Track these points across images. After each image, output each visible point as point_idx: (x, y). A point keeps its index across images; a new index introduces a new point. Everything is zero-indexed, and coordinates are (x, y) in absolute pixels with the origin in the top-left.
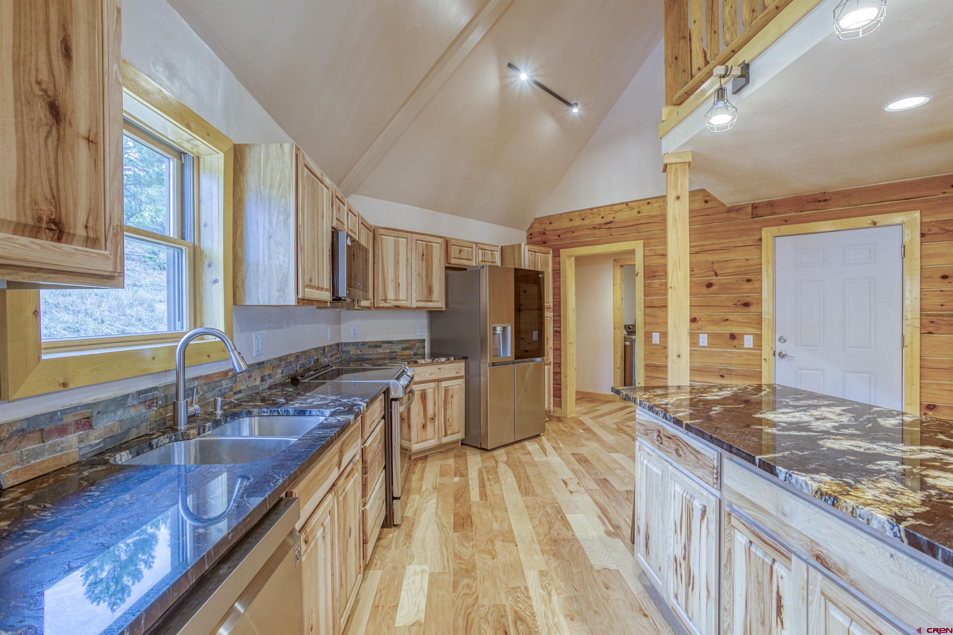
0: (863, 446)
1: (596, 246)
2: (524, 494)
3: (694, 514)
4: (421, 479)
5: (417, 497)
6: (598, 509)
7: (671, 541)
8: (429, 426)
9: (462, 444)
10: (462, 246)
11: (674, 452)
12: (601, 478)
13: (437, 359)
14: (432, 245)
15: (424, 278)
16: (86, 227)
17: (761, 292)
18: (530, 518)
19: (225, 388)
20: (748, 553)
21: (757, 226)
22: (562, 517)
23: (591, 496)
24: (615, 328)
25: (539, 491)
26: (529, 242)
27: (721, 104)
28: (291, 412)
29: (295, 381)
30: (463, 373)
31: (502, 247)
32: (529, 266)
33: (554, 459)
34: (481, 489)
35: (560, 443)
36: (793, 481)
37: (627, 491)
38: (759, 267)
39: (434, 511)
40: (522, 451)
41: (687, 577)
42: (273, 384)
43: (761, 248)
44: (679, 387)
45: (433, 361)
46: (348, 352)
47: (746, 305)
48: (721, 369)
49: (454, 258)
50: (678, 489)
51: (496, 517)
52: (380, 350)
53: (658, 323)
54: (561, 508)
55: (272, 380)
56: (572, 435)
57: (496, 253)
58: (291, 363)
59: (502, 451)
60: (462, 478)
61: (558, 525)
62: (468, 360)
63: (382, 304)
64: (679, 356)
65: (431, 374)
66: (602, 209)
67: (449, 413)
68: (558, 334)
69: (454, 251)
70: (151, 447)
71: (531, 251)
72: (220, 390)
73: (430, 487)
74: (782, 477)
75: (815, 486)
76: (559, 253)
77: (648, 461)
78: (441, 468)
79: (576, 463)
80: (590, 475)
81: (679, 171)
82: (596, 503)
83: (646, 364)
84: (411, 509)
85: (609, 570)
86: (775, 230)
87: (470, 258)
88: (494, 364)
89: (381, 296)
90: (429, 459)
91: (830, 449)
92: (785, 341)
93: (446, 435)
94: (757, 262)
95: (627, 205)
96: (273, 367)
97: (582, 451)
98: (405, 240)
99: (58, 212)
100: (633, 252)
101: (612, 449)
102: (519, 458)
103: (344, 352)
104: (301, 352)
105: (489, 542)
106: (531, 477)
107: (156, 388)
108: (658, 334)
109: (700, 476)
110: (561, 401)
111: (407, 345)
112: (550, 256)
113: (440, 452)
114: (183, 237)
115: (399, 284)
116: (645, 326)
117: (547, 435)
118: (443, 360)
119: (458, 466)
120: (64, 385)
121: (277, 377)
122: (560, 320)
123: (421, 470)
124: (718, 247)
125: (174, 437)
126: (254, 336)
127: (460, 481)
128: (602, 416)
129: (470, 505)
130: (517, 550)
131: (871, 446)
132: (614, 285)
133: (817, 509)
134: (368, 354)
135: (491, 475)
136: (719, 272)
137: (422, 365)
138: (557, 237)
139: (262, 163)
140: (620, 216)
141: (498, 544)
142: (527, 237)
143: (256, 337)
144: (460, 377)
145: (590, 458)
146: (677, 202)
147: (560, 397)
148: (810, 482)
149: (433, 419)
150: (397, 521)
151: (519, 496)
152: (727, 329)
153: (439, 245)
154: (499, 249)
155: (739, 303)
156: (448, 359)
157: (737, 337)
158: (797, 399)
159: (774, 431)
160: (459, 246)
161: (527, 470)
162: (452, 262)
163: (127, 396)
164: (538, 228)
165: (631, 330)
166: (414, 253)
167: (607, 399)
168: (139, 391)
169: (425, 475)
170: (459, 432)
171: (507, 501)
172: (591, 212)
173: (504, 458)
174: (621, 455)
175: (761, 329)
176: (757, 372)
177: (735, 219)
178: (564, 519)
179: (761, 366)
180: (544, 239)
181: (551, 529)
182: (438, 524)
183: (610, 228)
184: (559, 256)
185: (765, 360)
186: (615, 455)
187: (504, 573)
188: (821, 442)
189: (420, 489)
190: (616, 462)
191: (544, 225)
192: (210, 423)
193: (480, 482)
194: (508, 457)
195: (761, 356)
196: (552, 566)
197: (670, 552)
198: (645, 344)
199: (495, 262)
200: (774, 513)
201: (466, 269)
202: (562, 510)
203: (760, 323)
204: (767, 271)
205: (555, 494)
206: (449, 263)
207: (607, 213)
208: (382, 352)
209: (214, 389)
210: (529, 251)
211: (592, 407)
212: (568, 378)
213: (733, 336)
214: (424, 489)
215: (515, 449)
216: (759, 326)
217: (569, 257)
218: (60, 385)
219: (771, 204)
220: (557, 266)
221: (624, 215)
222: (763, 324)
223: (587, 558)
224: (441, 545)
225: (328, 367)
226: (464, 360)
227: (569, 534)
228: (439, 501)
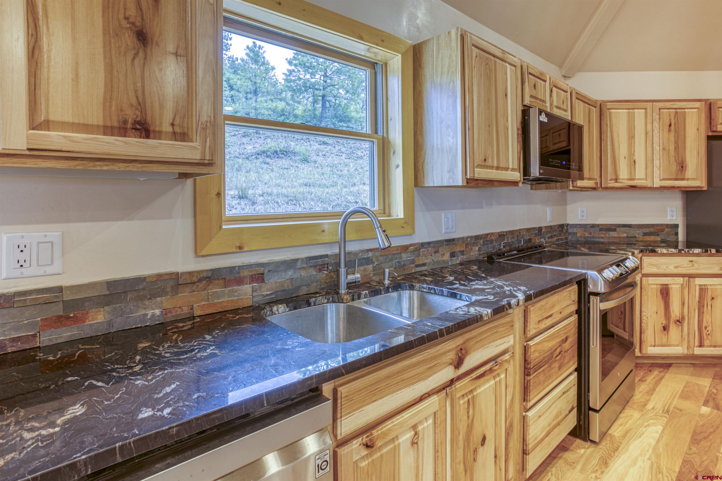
4: (651, 392)
5: (636, 415)
8: (674, 330)
14: (685, 112)
15: (672, 152)
16: (173, 125)
19: (404, 261)
28: (445, 293)
29: (490, 259)
39: (654, 443)
42: (465, 260)
46: (575, 234)
52: (613, 234)
55: (465, 257)
58: (491, 242)
60: (714, 410)
63: (612, 184)
65: (676, 267)
67: (706, 318)
70: (309, 305)
72: (398, 262)
73: (659, 406)
78: (685, 387)
84: (621, 428)
89: (610, 175)
90: (671, 369)
93: (701, 346)
96: (467, 245)
98: (644, 111)
99: (144, 115)
103: (570, 234)
104: (506, 232)
107: (327, 256)
111: (652, 230)
114: (376, 133)
115: (635, 162)
118: (700, 251)
119: (714, 390)
120: (240, 248)
121: (472, 253)
123: (654, 381)
125: (331, 299)
126: (443, 215)
127: (709, 413)
134: (599, 238)
137: (663, 255)
139: (435, 54)
143: (445, 216)
149: (679, 321)
150: (595, 435)
153: (696, 110)
162: (719, 130)
163: (297, 260)
166: (656, 124)
168: (310, 257)
169: (657, 389)
182: (652, 464)
189: (645, 405)
192: (367, 292)
206: (713, 131)
208: (616, 235)
209: (391, 260)
214: (650, 406)
218: (236, 248)
225: (541, 248)
228: (665, 431)
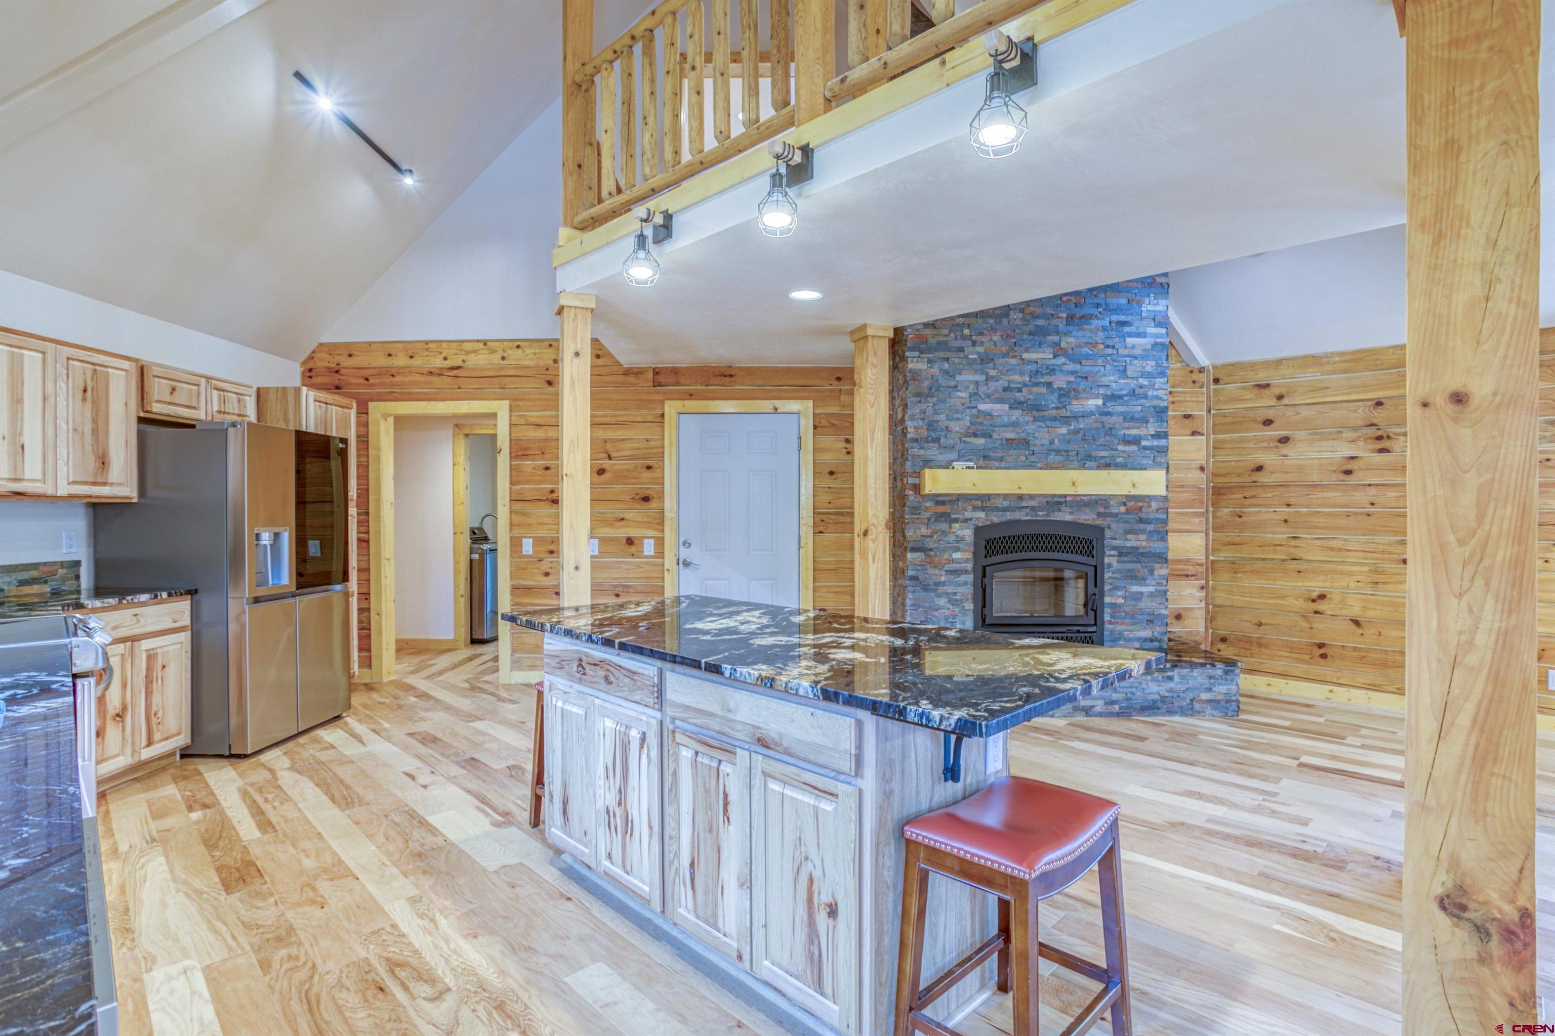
0: (783, 639)
1: (432, 402)
2: (344, 806)
3: (632, 747)
4: (108, 833)
6: (473, 800)
7: (600, 792)
8: (112, 732)
9: (183, 756)
10: (174, 382)
11: (603, 681)
12: (465, 758)
13: (129, 598)
14: (108, 373)
15: (88, 437)
17: (663, 484)
18: (367, 836)
20: (695, 764)
21: (659, 397)
22: (420, 822)
23: (458, 785)
24: (455, 534)
25: (369, 796)
26: (307, 383)
27: (642, 254)
30: (187, 622)
31: (259, 389)
32: (316, 427)
33: (379, 746)
34: (258, 818)
35: (382, 722)
36: (738, 675)
37: (508, 767)
38: (660, 450)
39: (168, 876)
40: (317, 746)
41: (624, 824)
43: (663, 427)
44: (577, 609)
45: (120, 602)
47: (646, 499)
48: (615, 586)
49: (158, 401)
50: (609, 724)
51: (303, 851)
53: (530, 525)
54: (414, 811)
56: (400, 707)
57: (248, 398)
59: (276, 752)
60: (208, 811)
61: (417, 834)
62: (196, 597)
64: (577, 568)
65: (116, 628)
66: (444, 345)
67: (156, 699)
68: (364, 544)
69: (158, 389)
71: (319, 402)
73: (136, 840)
74: (727, 674)
75: (757, 673)
76: (367, 409)
77: (564, 702)
78: (149, 807)
79: (420, 745)
80: (447, 757)
81: (579, 318)
82: (469, 792)
83: (513, 586)
85: (510, 866)
86: (679, 405)
87: (194, 404)
88: (257, 600)
90: (110, 797)
91: (760, 646)
92: (690, 545)
93: (150, 743)
94: (659, 443)
95: (485, 344)
97: (422, 727)
98: (39, 355)
100: (494, 415)
101: (471, 717)
102: (314, 757)
105: (306, 889)
106: (349, 780)
108: (531, 540)
109: (638, 700)
110: (370, 657)
111: (34, 574)
112: (353, 412)
113: (135, 779)
115: (23, 447)
116: (511, 529)
117: (355, 714)
118: (144, 597)
119: (188, 793)
122: (368, 521)
124: (613, 420)
127: (205, 816)
128: (441, 673)
129: (245, 847)
130: (361, 883)
131: (789, 639)
132: (454, 464)
133: (758, 696)
135: (269, 793)
136: (613, 455)
138: (363, 381)
140: (473, 361)
141: (324, 887)
142: (303, 373)
144: (181, 629)
145: (439, 735)
146: (576, 360)
147: (369, 650)
148: (752, 672)
149: (120, 716)
151: (336, 811)
152: (623, 532)
153: (123, 373)
154: (253, 392)
155: (637, 497)
156: (156, 597)
157: (636, 541)
158: (719, 608)
159: (708, 637)
160: (168, 379)
161: (336, 771)
162: (154, 410)
164: (324, 361)
165: (478, 537)
166: (61, 384)
167: (444, 647)
169: (114, 826)
170: (179, 734)
171: (315, 823)
172: (426, 346)
173: (286, 762)
174: (486, 723)
175: (663, 531)
176: (658, 586)
177: (633, 385)
178: (423, 824)
179: (663, 578)
180: (336, 382)
181: (407, 841)
182: (186, 893)
183: (456, 377)
184: (367, 413)
185: (668, 570)
186: (478, 725)
187: (349, 920)
188: (751, 642)
189: (116, 850)
190: (482, 733)
191: (337, 358)
193: (250, 808)
194: (292, 760)
195: (663, 565)
196: (426, 887)
197: (600, 805)
198: (512, 557)
199: (245, 416)
200: (720, 713)
201: (193, 426)
202: (418, 814)
203: (662, 523)
204: (670, 457)
205: (400, 794)
206: (147, 412)
207: (453, 352)
210: (315, 401)
211: (421, 662)
212: (384, 616)
213: (630, 541)
214: (123, 848)
215: (302, 745)
216: (661, 527)
217: (385, 416)
219: (675, 371)
220: (363, 429)
221: (479, 360)
222: (666, 524)
223: (476, 862)
224: (209, 921)
226: (189, 596)
227: (440, 841)
228: (170, 858)
